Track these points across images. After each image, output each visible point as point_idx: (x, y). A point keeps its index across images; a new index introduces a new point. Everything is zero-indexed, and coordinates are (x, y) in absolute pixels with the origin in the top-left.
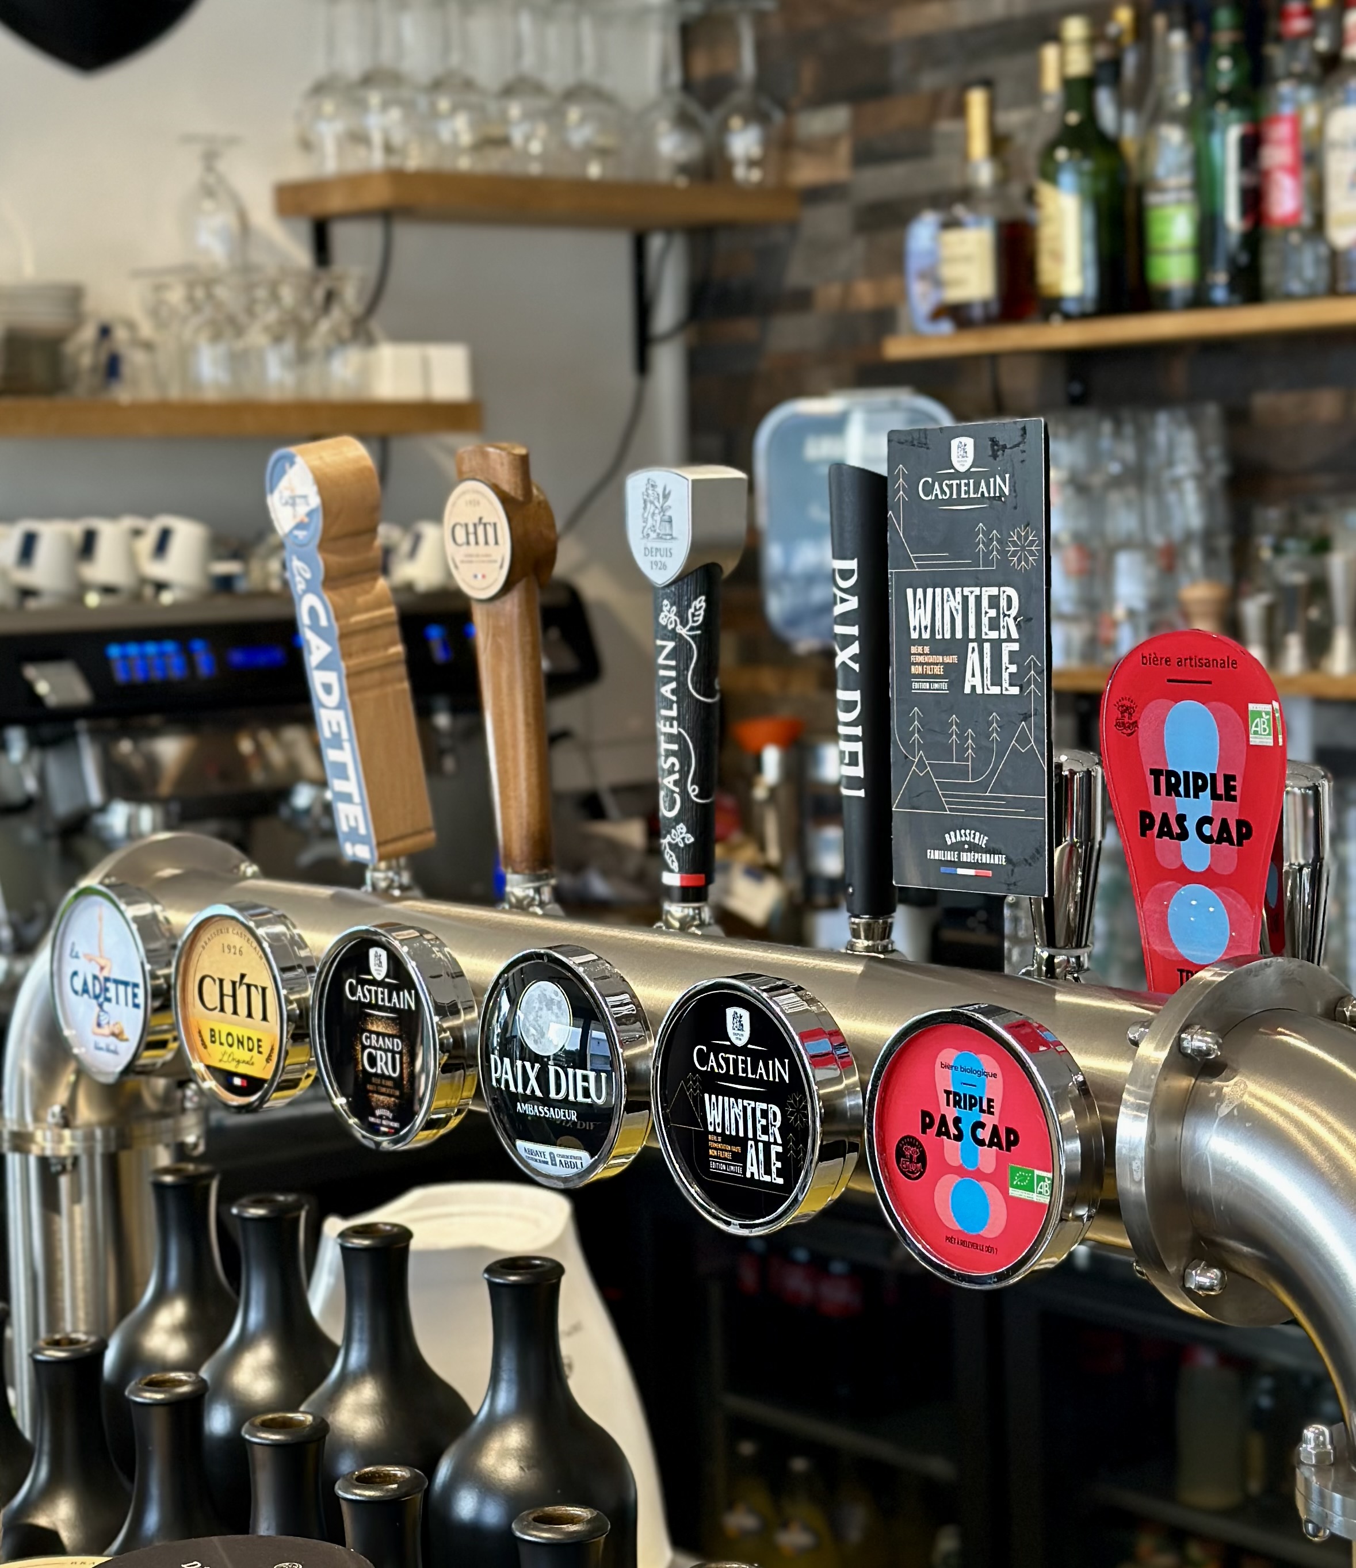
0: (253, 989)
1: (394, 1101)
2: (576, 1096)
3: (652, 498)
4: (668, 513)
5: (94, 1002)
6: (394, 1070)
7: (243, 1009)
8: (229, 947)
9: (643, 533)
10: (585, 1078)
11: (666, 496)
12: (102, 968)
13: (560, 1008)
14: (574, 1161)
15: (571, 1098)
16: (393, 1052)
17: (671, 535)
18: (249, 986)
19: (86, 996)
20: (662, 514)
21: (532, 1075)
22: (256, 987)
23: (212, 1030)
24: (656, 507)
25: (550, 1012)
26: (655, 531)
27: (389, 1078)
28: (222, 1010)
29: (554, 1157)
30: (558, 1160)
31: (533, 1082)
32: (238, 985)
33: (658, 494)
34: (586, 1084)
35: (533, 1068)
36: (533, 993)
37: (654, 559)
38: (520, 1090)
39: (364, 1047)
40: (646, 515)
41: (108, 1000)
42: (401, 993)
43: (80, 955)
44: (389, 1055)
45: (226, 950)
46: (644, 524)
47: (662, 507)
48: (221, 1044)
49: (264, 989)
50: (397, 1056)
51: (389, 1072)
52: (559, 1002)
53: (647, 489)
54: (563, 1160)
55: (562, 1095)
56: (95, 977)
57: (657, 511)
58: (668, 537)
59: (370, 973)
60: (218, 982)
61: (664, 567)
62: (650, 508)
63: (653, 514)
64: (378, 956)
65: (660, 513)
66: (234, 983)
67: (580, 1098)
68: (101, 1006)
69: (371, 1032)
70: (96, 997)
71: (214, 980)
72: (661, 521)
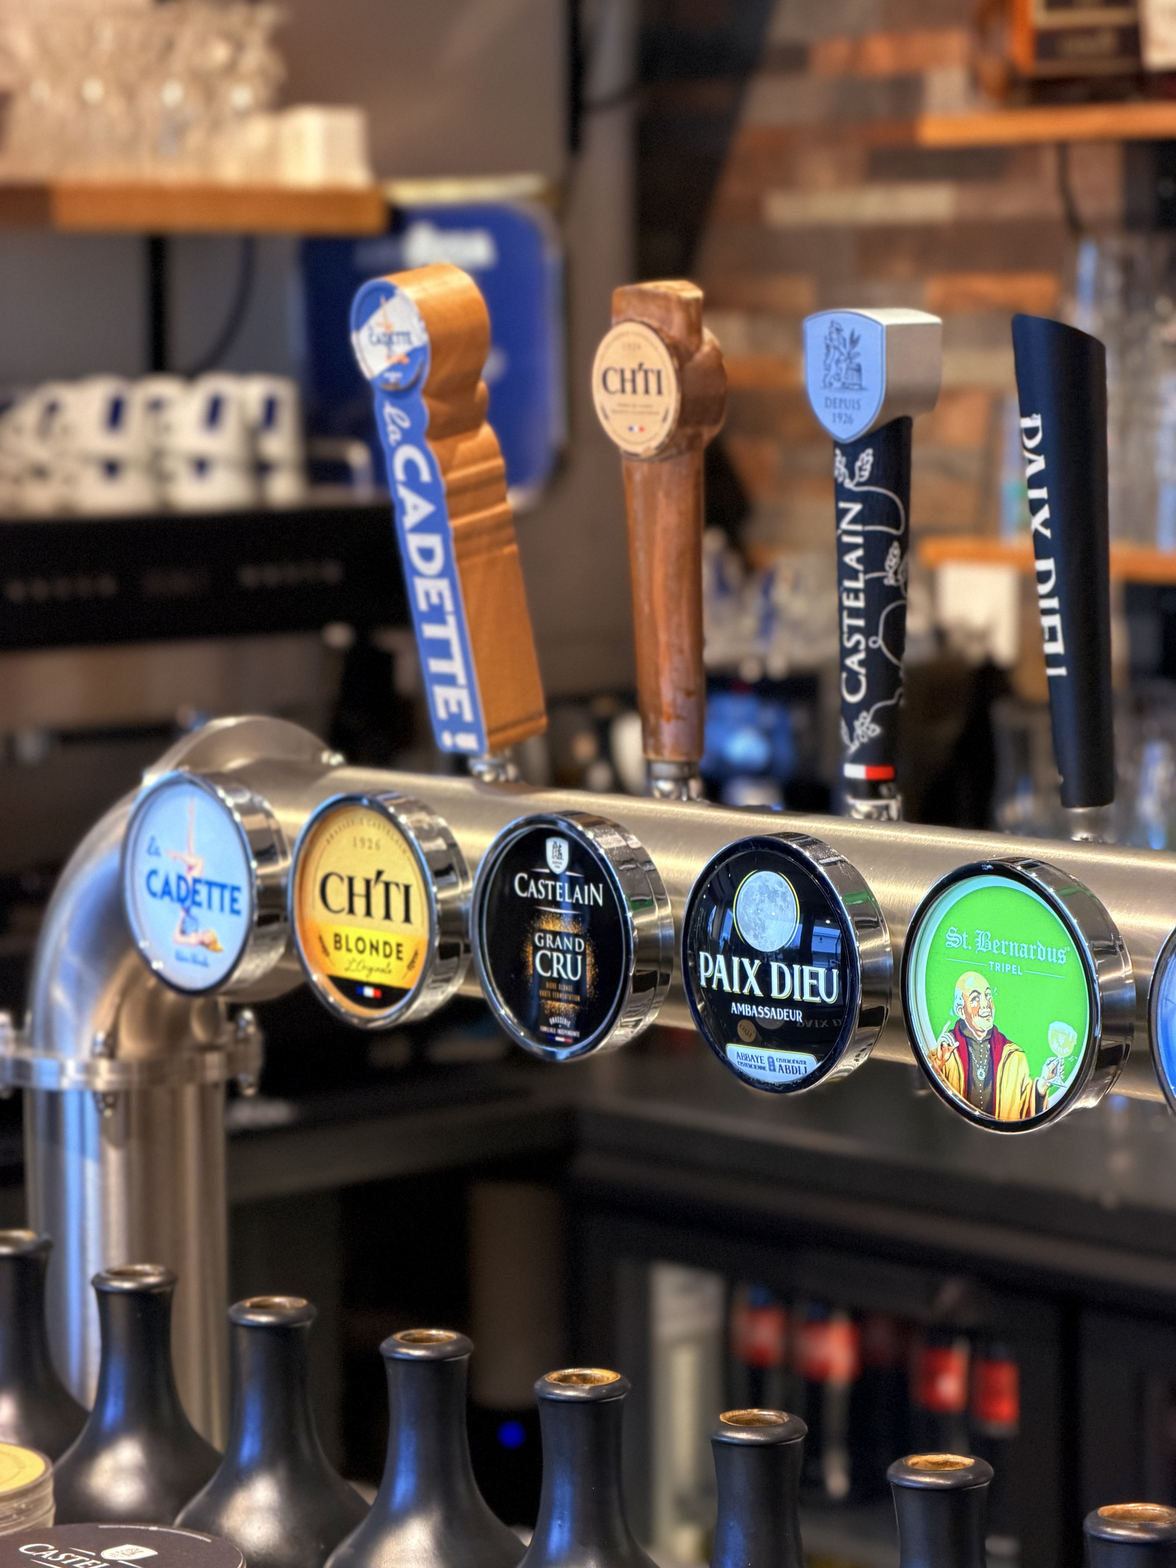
3: (836, 344)
4: (857, 360)
5: (177, 907)
6: (575, 973)
8: (362, 841)
9: (824, 381)
11: (854, 341)
12: (190, 868)
13: (785, 900)
16: (575, 953)
17: (860, 385)
19: (167, 899)
20: (848, 361)
22: (397, 885)
23: (336, 935)
24: (842, 354)
25: (774, 904)
26: (839, 380)
27: (565, 981)
33: (845, 339)
36: (753, 884)
37: (837, 411)
39: (536, 949)
40: (829, 362)
41: (199, 904)
42: (586, 887)
43: (161, 851)
44: (569, 956)
45: (359, 844)
46: (827, 372)
47: (849, 354)
49: (407, 888)
50: (579, 958)
51: (568, 976)
52: (784, 893)
53: (831, 333)
56: (180, 878)
57: (842, 358)
58: (856, 387)
60: (346, 881)
61: (850, 420)
62: (835, 355)
63: (839, 361)
64: (557, 848)
65: (845, 360)
68: (187, 911)
69: (545, 932)
71: (341, 878)
72: (848, 369)
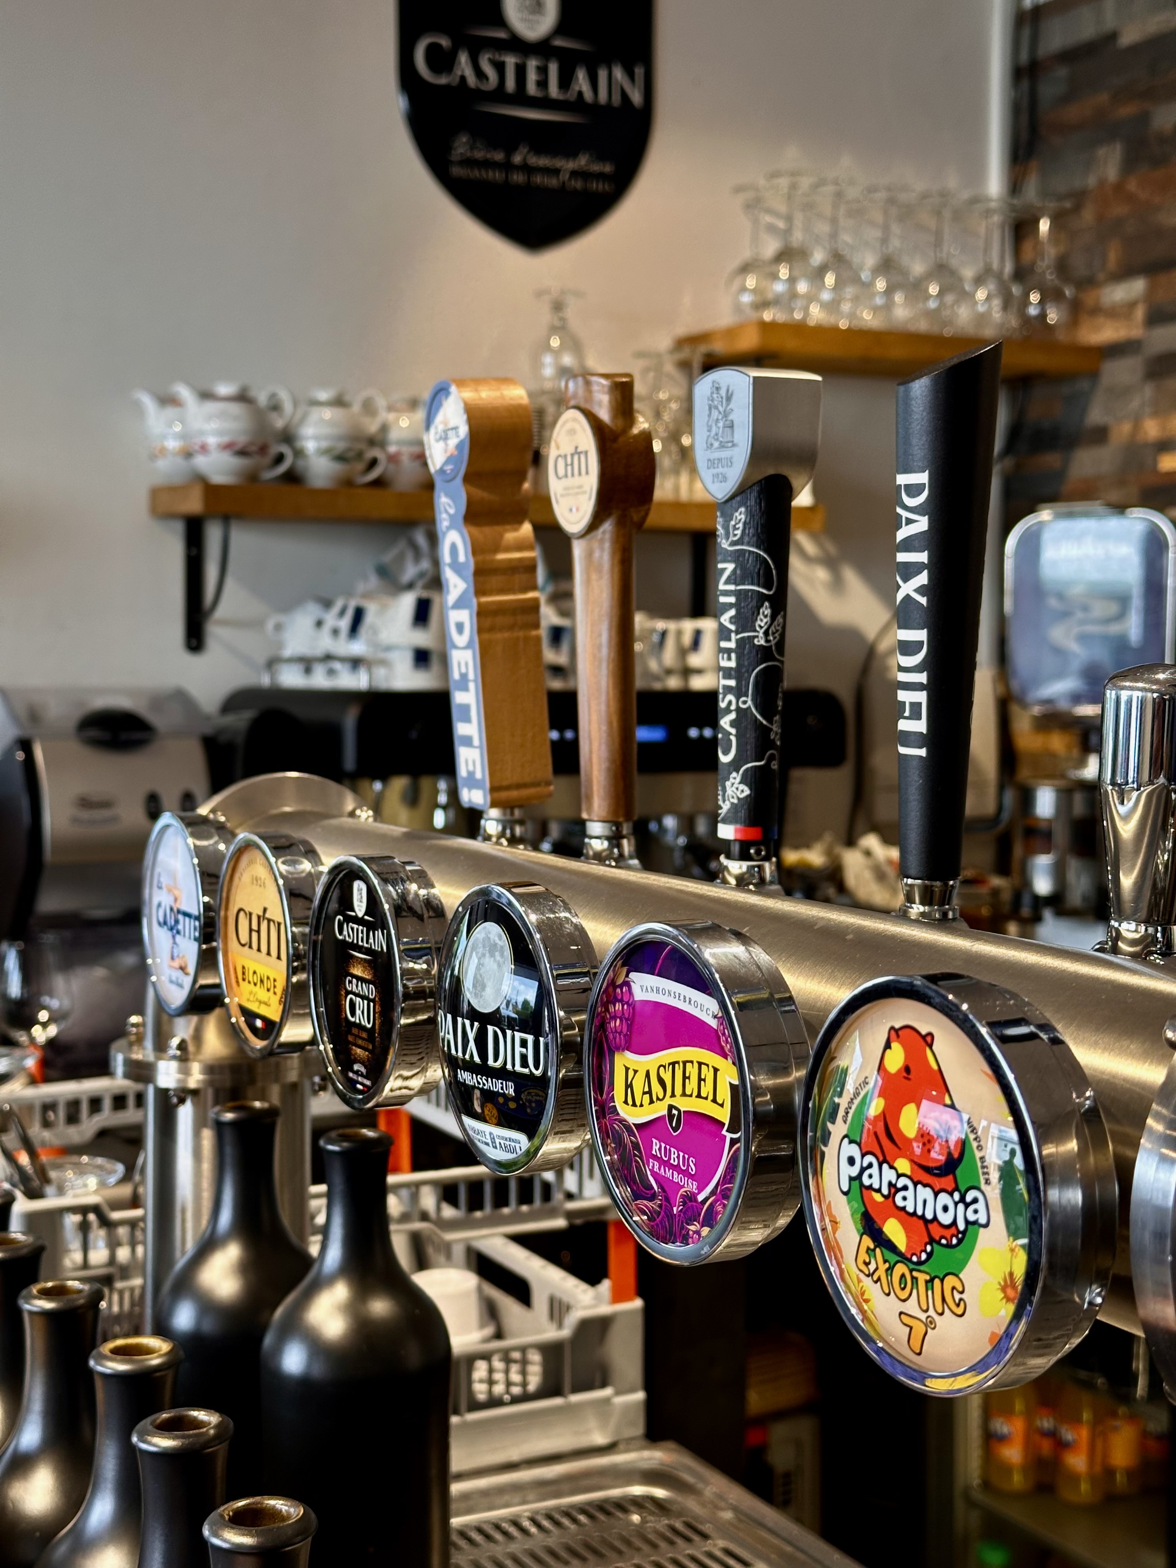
0: (272, 924)
1: (368, 1056)
2: (513, 1065)
3: (716, 403)
4: (731, 417)
5: (169, 934)
6: (369, 1020)
7: (264, 948)
8: (256, 879)
9: (707, 443)
10: (524, 1043)
11: (729, 398)
12: (176, 900)
13: (502, 955)
14: (513, 1144)
15: (509, 1066)
16: (369, 1000)
17: (732, 442)
18: (269, 921)
19: (165, 927)
20: (724, 419)
21: (471, 1036)
22: (273, 922)
23: (243, 967)
24: (720, 413)
25: (493, 959)
26: (717, 440)
27: (364, 1028)
28: (250, 947)
29: (494, 1138)
30: (497, 1141)
31: (472, 1045)
32: (262, 919)
33: (722, 398)
34: (524, 1050)
35: (472, 1026)
36: (478, 935)
37: (715, 471)
38: (460, 1054)
39: (348, 993)
40: (710, 423)
41: (178, 932)
42: (376, 932)
43: (164, 886)
44: (366, 1002)
45: (255, 882)
46: (708, 433)
47: (725, 411)
48: (249, 982)
49: (279, 925)
50: (372, 1004)
51: (364, 1022)
53: (712, 393)
54: (502, 1142)
55: (498, 1064)
56: (172, 909)
57: (720, 417)
58: (730, 444)
59: (353, 910)
60: (248, 917)
61: (725, 479)
62: (715, 413)
63: (717, 419)
64: (360, 890)
65: (723, 418)
66: (259, 917)
67: (518, 1068)
68: (174, 937)
69: (354, 976)
70: (171, 929)
71: (246, 913)
72: (724, 427)
